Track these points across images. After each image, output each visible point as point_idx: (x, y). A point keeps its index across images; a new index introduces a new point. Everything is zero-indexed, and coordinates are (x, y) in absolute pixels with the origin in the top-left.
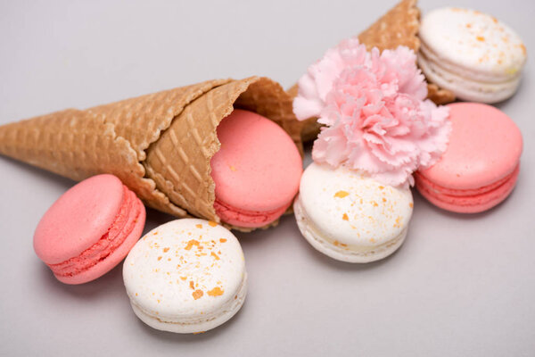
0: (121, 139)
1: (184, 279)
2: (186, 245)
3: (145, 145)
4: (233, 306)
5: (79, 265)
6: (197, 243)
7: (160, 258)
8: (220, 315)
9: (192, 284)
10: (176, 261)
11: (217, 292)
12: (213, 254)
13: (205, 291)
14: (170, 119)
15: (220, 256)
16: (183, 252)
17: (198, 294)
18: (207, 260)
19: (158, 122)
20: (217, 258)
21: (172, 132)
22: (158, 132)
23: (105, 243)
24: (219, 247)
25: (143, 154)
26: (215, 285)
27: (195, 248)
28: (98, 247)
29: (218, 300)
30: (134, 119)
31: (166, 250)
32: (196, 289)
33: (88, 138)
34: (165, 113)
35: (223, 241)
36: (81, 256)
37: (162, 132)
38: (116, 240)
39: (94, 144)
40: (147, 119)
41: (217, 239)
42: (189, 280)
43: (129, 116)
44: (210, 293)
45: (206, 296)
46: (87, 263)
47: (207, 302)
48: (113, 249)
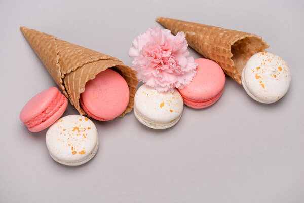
0: (59, 65)
1: (70, 145)
2: (73, 129)
3: (65, 73)
4: (90, 157)
5: (34, 124)
6: (78, 129)
7: (61, 134)
8: (84, 160)
9: (73, 147)
10: (68, 136)
11: (83, 152)
12: (84, 135)
13: (77, 152)
14: (76, 68)
15: (86, 136)
16: (71, 132)
17: (74, 153)
18: (81, 137)
19: (72, 66)
20: (85, 137)
21: (75, 73)
22: (70, 71)
23: (44, 114)
24: (87, 131)
25: (63, 75)
26: (82, 150)
27: (76, 130)
28: (41, 116)
29: (83, 156)
30: (66, 59)
31: (64, 130)
32: (74, 150)
33: (50, 57)
34: (76, 64)
35: (89, 128)
36: (34, 119)
37: (72, 71)
38: (49, 114)
39: (51, 61)
40: (70, 62)
41: (86, 128)
42: (71, 146)
43: (66, 56)
44: (79, 153)
45: (77, 154)
46: (37, 122)
47: (78, 156)
48: (48, 118)
